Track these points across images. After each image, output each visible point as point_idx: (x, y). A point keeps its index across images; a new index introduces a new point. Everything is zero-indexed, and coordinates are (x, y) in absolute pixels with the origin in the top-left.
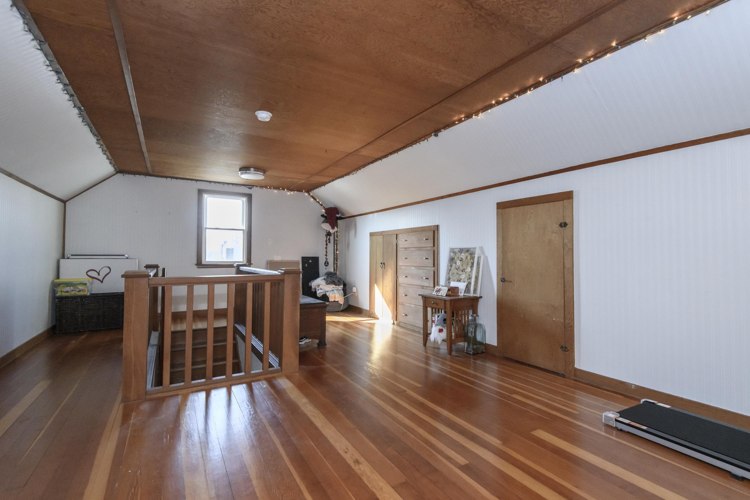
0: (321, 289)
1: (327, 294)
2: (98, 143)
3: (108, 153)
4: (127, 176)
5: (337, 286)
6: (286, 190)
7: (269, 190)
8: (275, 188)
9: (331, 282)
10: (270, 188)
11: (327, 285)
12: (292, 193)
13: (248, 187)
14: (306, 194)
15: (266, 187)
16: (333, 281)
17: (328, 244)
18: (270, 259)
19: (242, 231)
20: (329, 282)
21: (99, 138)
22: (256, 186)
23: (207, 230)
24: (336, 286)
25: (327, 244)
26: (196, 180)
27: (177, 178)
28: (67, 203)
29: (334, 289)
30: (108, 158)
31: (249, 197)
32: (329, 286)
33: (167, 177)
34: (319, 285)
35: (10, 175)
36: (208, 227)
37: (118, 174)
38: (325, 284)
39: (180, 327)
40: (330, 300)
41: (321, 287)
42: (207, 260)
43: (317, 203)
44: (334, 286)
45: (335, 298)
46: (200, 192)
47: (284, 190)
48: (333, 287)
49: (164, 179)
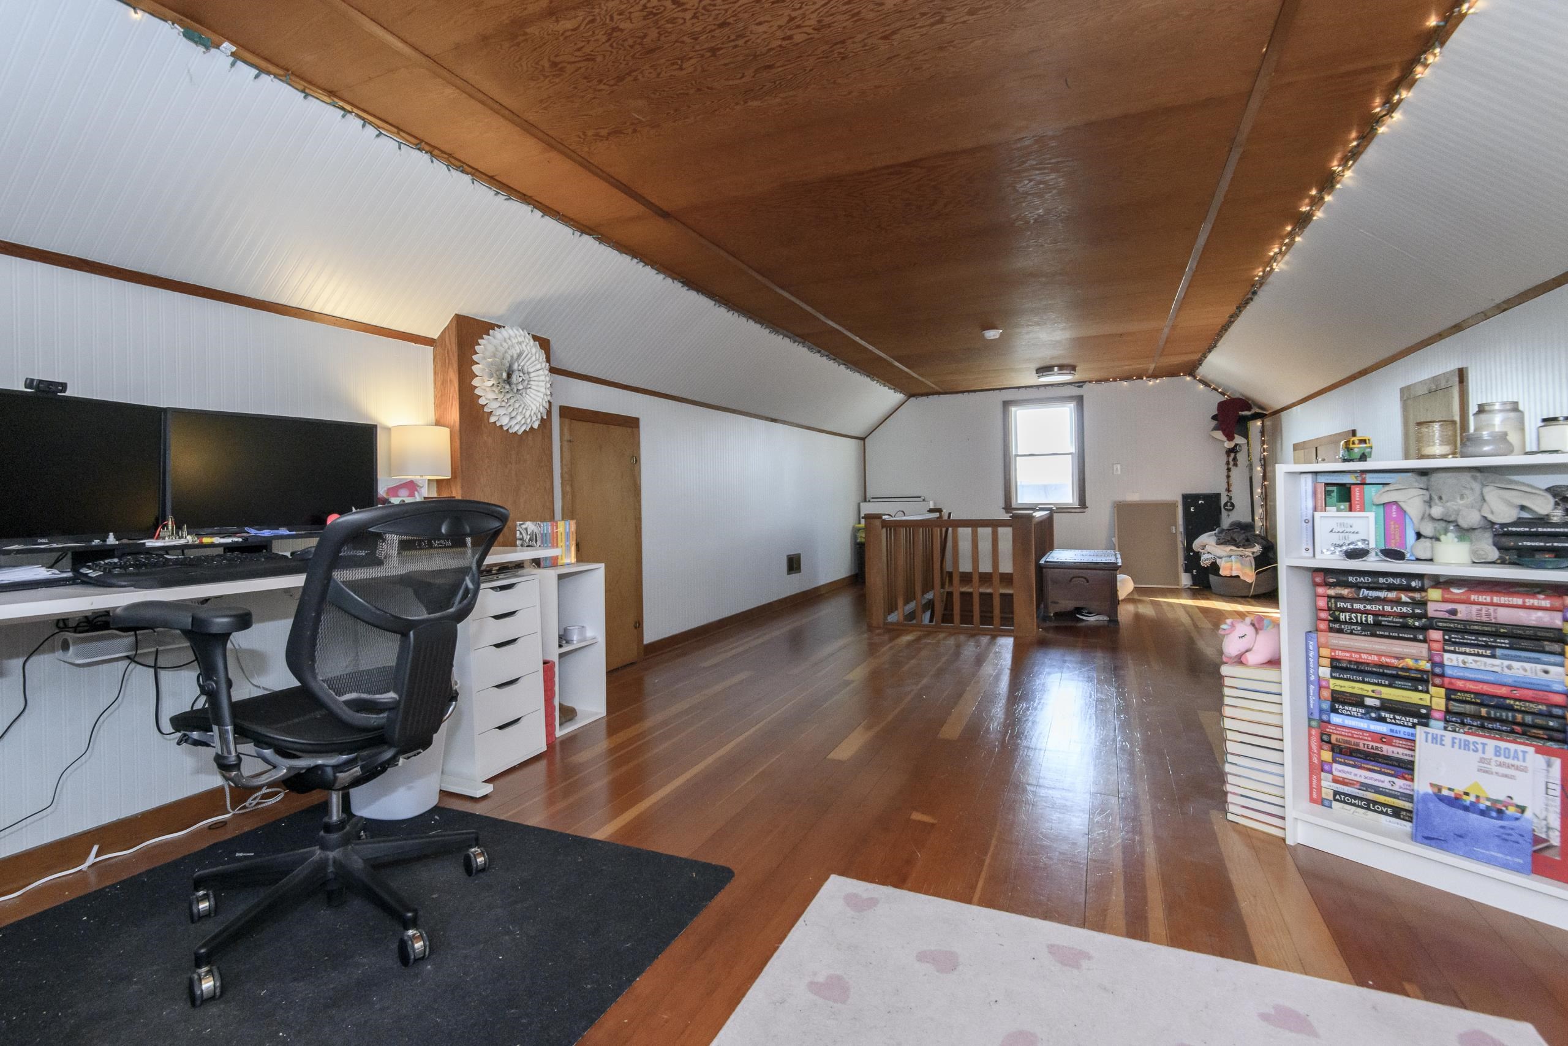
0: (1208, 553)
1: (1218, 561)
2: (873, 380)
3: (886, 384)
4: (920, 399)
5: (1241, 549)
6: (1145, 378)
7: (1114, 383)
8: (1122, 379)
9: (1228, 541)
10: (1115, 380)
11: (1218, 546)
12: (1158, 381)
13: (1077, 385)
14: (1188, 378)
15: (1107, 380)
16: (1232, 538)
17: (1233, 469)
18: (1120, 498)
19: (1070, 456)
20: (1222, 541)
21: (872, 376)
22: (1090, 382)
23: (1018, 458)
24: (1238, 547)
25: (1229, 470)
26: (1000, 389)
27: (975, 391)
28: (866, 440)
29: (1232, 553)
30: (889, 388)
31: (1080, 400)
32: (1222, 547)
33: (962, 392)
34: (1205, 546)
35: (809, 428)
36: (1019, 453)
37: (912, 399)
38: (1214, 543)
39: (966, 589)
40: (1222, 572)
41: (1208, 548)
42: (1019, 501)
43: (1214, 392)
44: (1234, 548)
45: (1231, 569)
46: (1006, 404)
47: (1142, 379)
48: (1231, 550)
49: (960, 395)
